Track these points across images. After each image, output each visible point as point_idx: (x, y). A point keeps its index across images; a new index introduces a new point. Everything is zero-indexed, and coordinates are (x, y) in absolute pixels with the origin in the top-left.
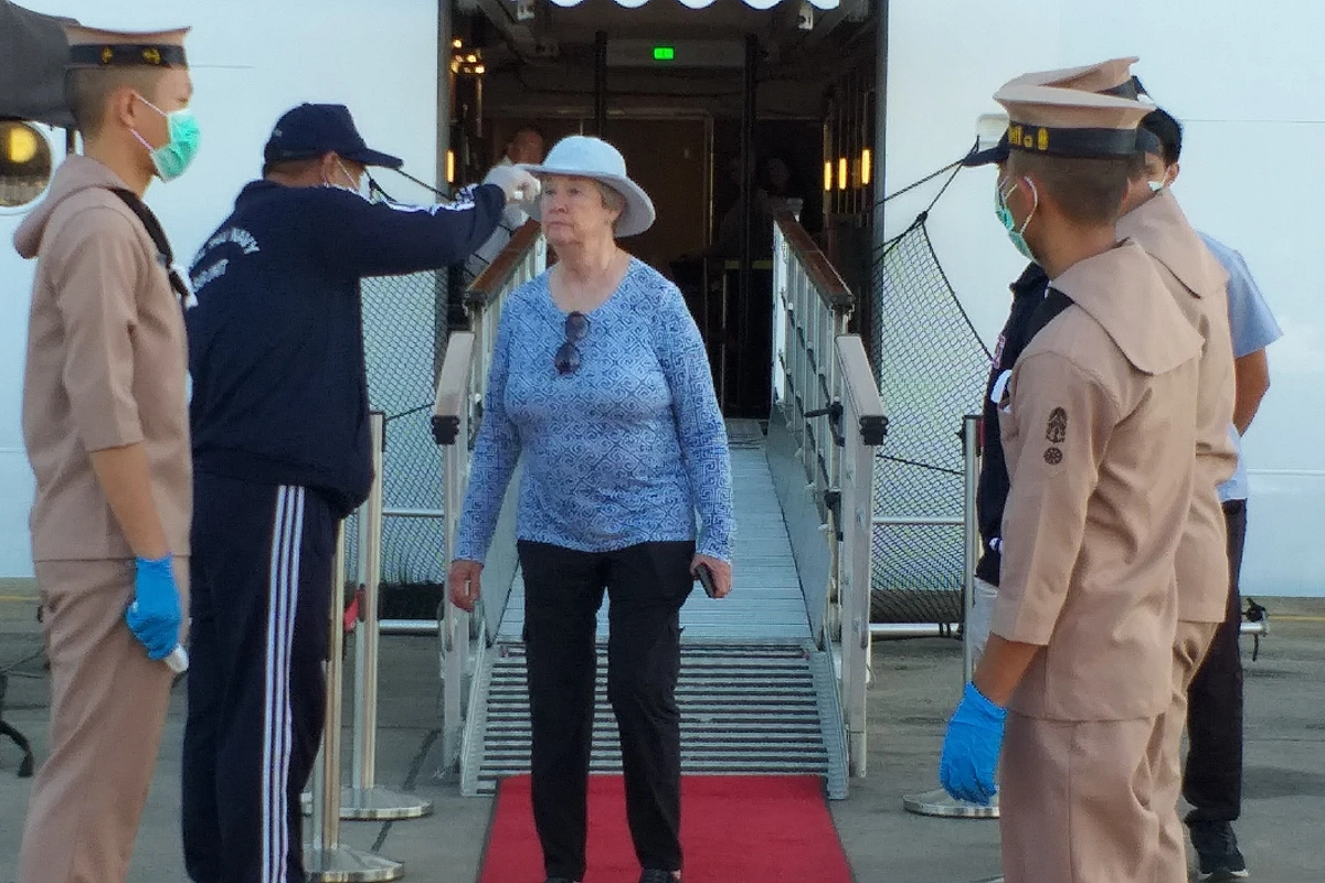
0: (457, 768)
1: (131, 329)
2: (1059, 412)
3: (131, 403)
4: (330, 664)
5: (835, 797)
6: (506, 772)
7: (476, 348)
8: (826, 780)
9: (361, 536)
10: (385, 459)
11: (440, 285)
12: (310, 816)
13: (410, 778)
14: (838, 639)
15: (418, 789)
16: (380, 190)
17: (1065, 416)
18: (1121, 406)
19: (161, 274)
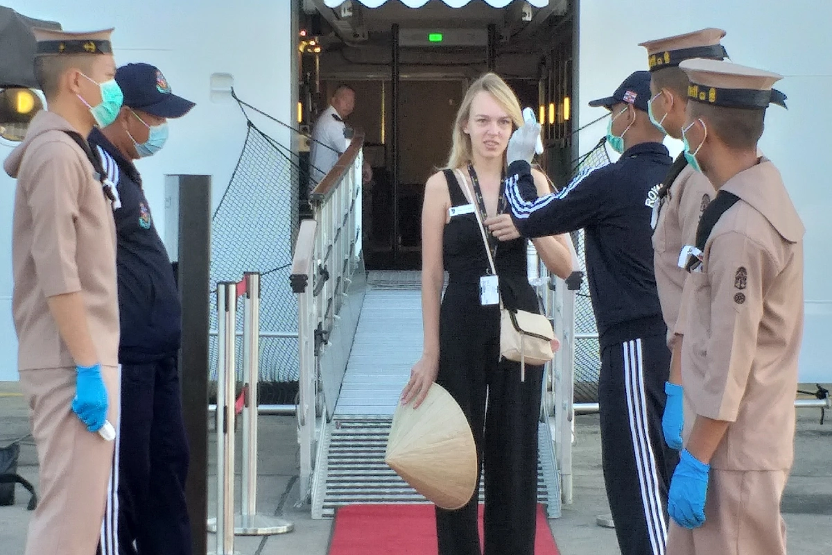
0: (309, 501)
1: (75, 219)
2: (742, 270)
3: (73, 266)
4: (226, 435)
5: (553, 517)
6: (340, 503)
7: (318, 231)
8: (547, 506)
9: (245, 352)
10: (261, 300)
11: (294, 188)
12: (215, 533)
13: (278, 508)
14: (553, 414)
15: (284, 514)
16: (254, 127)
17: (746, 273)
18: (779, 263)
19: (97, 187)
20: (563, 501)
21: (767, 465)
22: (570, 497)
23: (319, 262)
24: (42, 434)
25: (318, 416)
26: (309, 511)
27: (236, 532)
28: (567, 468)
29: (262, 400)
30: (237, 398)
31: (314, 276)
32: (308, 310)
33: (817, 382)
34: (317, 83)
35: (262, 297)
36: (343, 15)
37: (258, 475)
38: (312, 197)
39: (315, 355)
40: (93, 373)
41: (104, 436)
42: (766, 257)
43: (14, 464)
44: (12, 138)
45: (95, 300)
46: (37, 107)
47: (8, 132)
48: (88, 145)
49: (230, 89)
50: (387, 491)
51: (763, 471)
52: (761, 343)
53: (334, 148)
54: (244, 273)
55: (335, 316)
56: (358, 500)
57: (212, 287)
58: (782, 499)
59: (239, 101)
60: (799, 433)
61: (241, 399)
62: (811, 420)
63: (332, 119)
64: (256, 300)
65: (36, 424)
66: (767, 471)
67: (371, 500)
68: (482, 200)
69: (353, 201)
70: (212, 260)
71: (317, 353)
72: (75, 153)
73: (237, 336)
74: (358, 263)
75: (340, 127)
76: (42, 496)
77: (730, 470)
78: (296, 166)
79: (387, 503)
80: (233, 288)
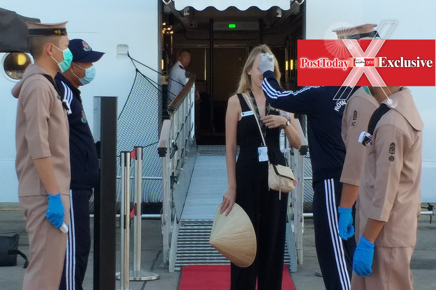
0: (168, 263)
1: (48, 120)
2: (393, 144)
3: (47, 144)
4: (125, 230)
5: (293, 271)
6: (184, 264)
7: (172, 125)
8: (290, 266)
9: (135, 187)
10: (143, 160)
11: (160, 103)
12: (119, 280)
13: (152, 267)
14: (293, 219)
15: (155, 270)
16: (140, 72)
17: (395, 146)
18: (411, 141)
19: (59, 103)
20: (298, 263)
21: (403, 244)
22: (301, 261)
23: (173, 141)
24: (30, 229)
25: (172, 220)
26: (168, 268)
27: (130, 279)
28: (300, 246)
29: (143, 212)
30: (131, 211)
31: (170, 149)
32: (167, 165)
33: (428, 202)
34: (172, 49)
35: (143, 159)
36: (185, 14)
37: (141, 250)
38: (169, 108)
39: (171, 189)
40: (57, 198)
41: (62, 230)
42: (405, 138)
43: (17, 245)
44: (15, 78)
45: (58, 161)
46: (28, 62)
47: (13, 74)
48: (55, 82)
49: (127, 53)
50: (208, 258)
51: (402, 248)
52: (401, 182)
53: (180, 83)
54: (135, 146)
55: (181, 168)
56: (193, 263)
57: (118, 154)
58: (410, 262)
59: (131, 59)
60: (419, 228)
61: (133, 211)
62: (425, 221)
63: (179, 68)
64: (140, 161)
65: (28, 224)
66: (403, 247)
67: (199, 263)
68: (257, 109)
69: (190, 110)
70: (118, 140)
71: (172, 188)
72: (48, 85)
73: (130, 179)
74: (193, 141)
75: (183, 72)
76: (31, 261)
77: (384, 247)
78: (161, 92)
79: (207, 264)
80: (129, 154)
